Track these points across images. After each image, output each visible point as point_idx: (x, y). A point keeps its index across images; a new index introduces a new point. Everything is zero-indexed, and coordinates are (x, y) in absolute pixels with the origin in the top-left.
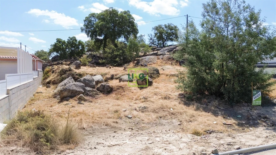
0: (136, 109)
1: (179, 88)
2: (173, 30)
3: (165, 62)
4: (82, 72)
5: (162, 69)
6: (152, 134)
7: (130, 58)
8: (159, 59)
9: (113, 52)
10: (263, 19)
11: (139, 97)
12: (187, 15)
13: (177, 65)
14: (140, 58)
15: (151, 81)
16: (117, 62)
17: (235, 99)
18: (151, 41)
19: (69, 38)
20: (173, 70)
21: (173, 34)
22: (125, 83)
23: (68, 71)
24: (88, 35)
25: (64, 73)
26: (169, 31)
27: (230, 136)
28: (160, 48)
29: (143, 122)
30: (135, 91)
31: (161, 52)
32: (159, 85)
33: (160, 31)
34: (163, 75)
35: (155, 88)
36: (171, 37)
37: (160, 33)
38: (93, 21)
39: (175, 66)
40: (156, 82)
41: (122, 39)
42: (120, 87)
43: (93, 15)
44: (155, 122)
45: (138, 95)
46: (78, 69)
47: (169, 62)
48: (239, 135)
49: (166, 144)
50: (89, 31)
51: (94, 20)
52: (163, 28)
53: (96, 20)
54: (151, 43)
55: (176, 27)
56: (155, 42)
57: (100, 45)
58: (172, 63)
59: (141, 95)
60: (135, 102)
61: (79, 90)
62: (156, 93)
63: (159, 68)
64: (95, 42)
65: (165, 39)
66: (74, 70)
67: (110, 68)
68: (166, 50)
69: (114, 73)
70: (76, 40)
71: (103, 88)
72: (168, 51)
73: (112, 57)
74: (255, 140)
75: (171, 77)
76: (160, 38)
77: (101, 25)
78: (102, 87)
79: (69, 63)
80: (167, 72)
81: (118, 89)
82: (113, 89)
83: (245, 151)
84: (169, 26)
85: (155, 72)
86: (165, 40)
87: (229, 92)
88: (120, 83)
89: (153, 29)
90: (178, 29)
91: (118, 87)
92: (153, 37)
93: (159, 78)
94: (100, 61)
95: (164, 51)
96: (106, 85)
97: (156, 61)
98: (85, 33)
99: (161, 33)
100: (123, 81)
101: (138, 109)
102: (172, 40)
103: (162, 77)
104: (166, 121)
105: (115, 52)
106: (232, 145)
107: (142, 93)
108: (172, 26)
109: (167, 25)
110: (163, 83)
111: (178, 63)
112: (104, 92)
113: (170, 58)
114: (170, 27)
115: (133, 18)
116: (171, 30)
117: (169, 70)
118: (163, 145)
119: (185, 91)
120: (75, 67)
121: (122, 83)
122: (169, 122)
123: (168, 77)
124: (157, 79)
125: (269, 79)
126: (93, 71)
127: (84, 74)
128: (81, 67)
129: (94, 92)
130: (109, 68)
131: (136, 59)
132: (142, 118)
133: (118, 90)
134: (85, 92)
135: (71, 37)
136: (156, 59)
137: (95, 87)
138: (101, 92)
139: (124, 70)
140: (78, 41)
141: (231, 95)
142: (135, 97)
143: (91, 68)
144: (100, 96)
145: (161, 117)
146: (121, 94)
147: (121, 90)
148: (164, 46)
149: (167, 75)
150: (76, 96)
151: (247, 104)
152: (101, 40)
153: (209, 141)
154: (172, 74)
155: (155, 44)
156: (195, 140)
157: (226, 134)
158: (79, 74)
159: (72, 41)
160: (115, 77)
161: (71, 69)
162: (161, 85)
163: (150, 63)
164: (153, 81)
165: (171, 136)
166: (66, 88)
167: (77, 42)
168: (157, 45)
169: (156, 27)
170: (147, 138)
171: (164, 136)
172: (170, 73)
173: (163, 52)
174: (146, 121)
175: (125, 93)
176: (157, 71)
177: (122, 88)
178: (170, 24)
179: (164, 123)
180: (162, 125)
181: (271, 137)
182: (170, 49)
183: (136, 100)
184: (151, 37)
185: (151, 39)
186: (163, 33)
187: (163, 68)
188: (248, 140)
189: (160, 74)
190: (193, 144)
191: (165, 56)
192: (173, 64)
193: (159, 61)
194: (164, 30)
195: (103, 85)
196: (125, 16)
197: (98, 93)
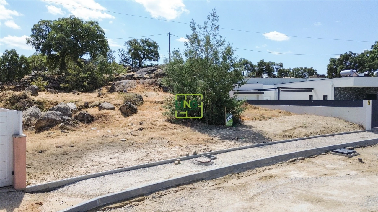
0: (128, 134)
1: (165, 115)
2: (151, 46)
3: (147, 87)
4: (42, 99)
5: (145, 95)
6: (148, 149)
7: (101, 82)
8: (139, 84)
9: (78, 74)
10: (236, 57)
11: (126, 124)
12: (169, 33)
13: (160, 91)
14: (116, 83)
15: (136, 108)
16: (85, 86)
17: (213, 122)
18: (123, 58)
19: (5, 51)
20: (157, 96)
21: (152, 52)
22: (107, 111)
23: (22, 98)
24: (37, 48)
25: (17, 101)
26: (147, 48)
27: (206, 146)
28: (136, 69)
29: (137, 143)
30: (120, 119)
31: (138, 73)
32: (144, 112)
33: (135, 47)
34: (147, 102)
35: (141, 115)
36: (149, 55)
37: (134, 49)
38: (46, 31)
39: (158, 92)
40: (140, 110)
41: (87, 57)
42: (102, 115)
43: (45, 23)
44: (147, 142)
45: (125, 122)
46: (36, 96)
47: (151, 87)
48: (213, 145)
49: (161, 153)
50: (39, 44)
51: (47, 29)
52: (139, 44)
53: (49, 30)
54: (123, 60)
55: (155, 43)
56: (129, 60)
57: (55, 64)
58: (154, 88)
59: (128, 123)
60: (123, 129)
61: (58, 119)
62: (143, 119)
63: (142, 95)
64: (48, 59)
65: (142, 57)
66: (31, 96)
67: (79, 94)
68: (145, 71)
69: (88, 101)
70: (17, 55)
71: (83, 117)
72: (146, 74)
73: (77, 81)
74: (222, 147)
75: (156, 104)
76: (135, 55)
77: (59, 38)
78: (81, 116)
79: (14, 87)
80: (151, 99)
81: (100, 117)
82: (94, 118)
83: (214, 152)
84: (146, 41)
85: (139, 99)
86: (143, 59)
87: (209, 116)
88: (100, 111)
89: (126, 43)
90: (158, 46)
91: (99, 116)
92: (125, 53)
93: (143, 106)
94: (62, 85)
95: (142, 73)
96: (85, 114)
97: (136, 86)
98: (32, 46)
99: (136, 50)
100: (105, 109)
101: (129, 134)
102: (150, 59)
103: (146, 104)
104: (157, 141)
105: (82, 74)
106: (206, 150)
107: (128, 120)
108: (151, 41)
109: (144, 40)
110: (148, 110)
111: (161, 89)
112: (83, 121)
113: (152, 84)
114: (147, 43)
115: (102, 31)
116: (149, 46)
117: (152, 97)
118: (158, 153)
119: (171, 117)
120: (31, 93)
121: (103, 112)
122: (160, 141)
123: (153, 104)
124: (141, 107)
125: (241, 104)
126: (57, 98)
127: (45, 102)
128: (39, 93)
129: (74, 122)
130: (77, 94)
131: (109, 82)
132: (135, 140)
133: (100, 119)
134: (63, 121)
135: (9, 50)
136: (136, 84)
137: (72, 116)
138: (81, 121)
139: (98, 96)
140: (20, 56)
141: (210, 118)
142: (121, 125)
143: (53, 95)
144: (80, 125)
145: (152, 139)
146: (104, 123)
147: (103, 118)
148: (141, 67)
149: (151, 102)
150: (55, 126)
151: (223, 126)
152: (57, 57)
153: (191, 149)
154: (157, 101)
155: (128, 62)
156: (181, 149)
157: (203, 145)
158: (39, 102)
159: (10, 55)
160: (90, 105)
161: (26, 95)
162: (146, 112)
163: (128, 88)
164: (138, 108)
165: (163, 148)
166: (45, 117)
167: (18, 58)
168: (131, 63)
169: (130, 41)
170: (145, 151)
171: (158, 149)
172: (155, 100)
173: (141, 75)
174: (139, 142)
175: (109, 121)
176: (141, 98)
177: (105, 116)
178: (148, 39)
179: (156, 143)
180: (154, 144)
181: (233, 145)
182: (150, 71)
183: (123, 127)
184: (122, 53)
185: (123, 56)
186: (139, 49)
187: (147, 95)
188: (217, 147)
189: (143, 101)
190: (180, 151)
191: (145, 80)
192: (156, 90)
193: (140, 86)
194: (140, 46)
195: (82, 114)
196: (93, 29)
197: (78, 123)
